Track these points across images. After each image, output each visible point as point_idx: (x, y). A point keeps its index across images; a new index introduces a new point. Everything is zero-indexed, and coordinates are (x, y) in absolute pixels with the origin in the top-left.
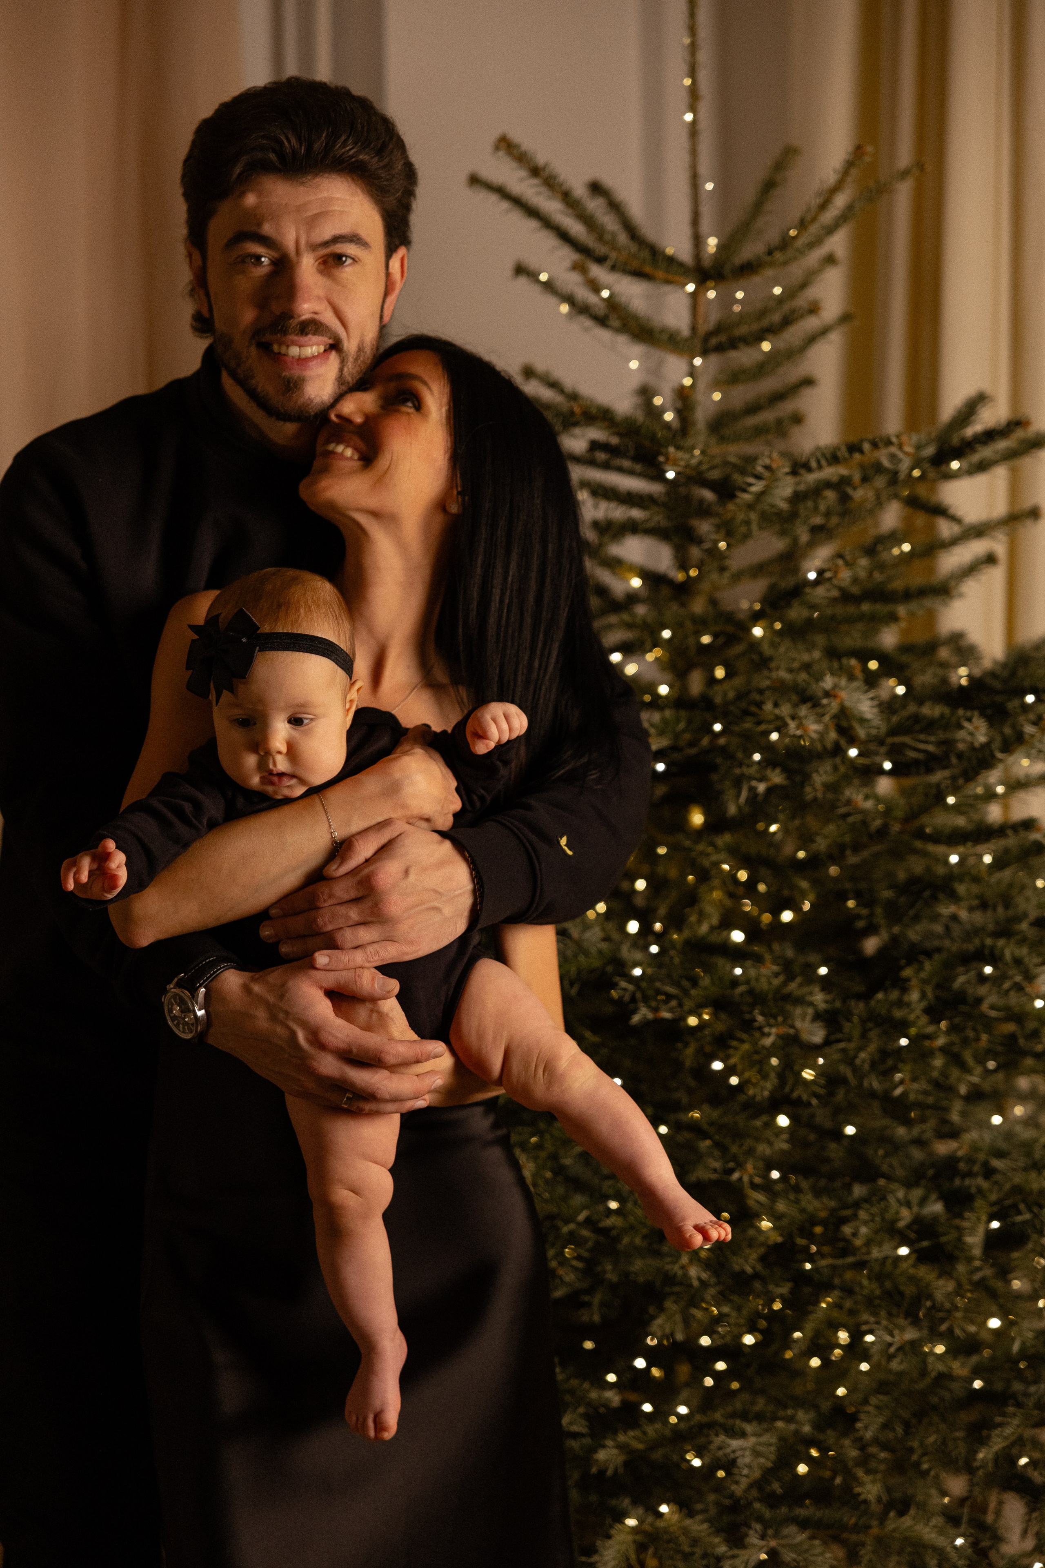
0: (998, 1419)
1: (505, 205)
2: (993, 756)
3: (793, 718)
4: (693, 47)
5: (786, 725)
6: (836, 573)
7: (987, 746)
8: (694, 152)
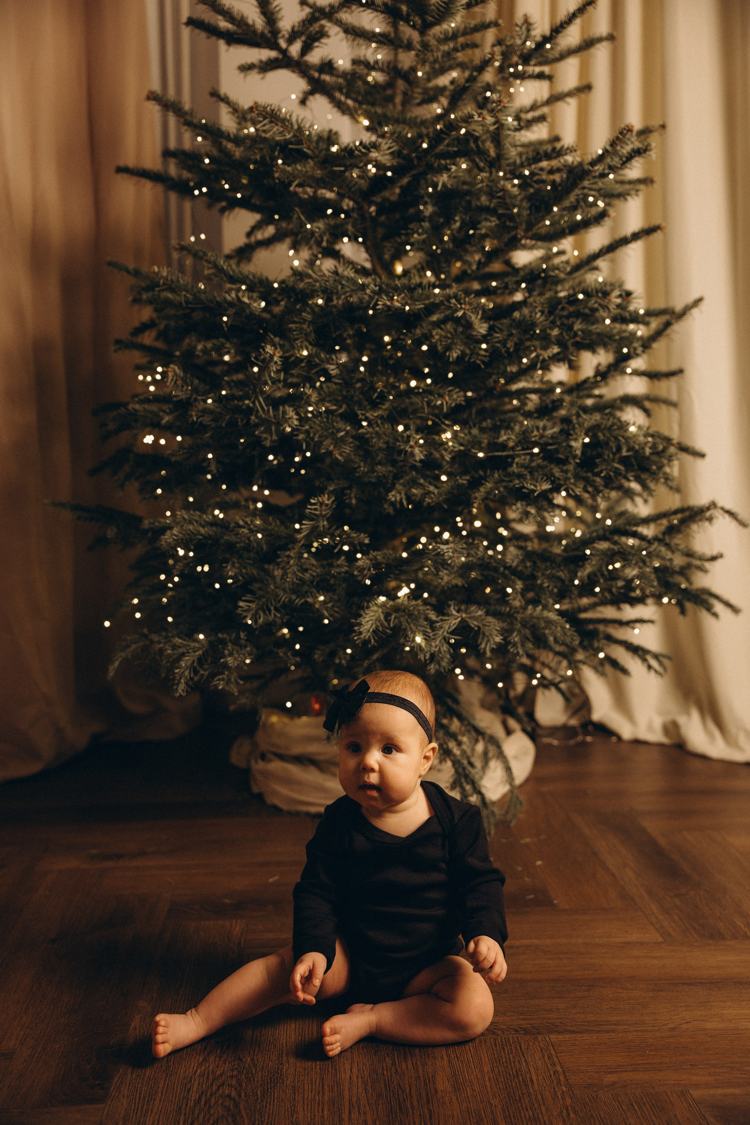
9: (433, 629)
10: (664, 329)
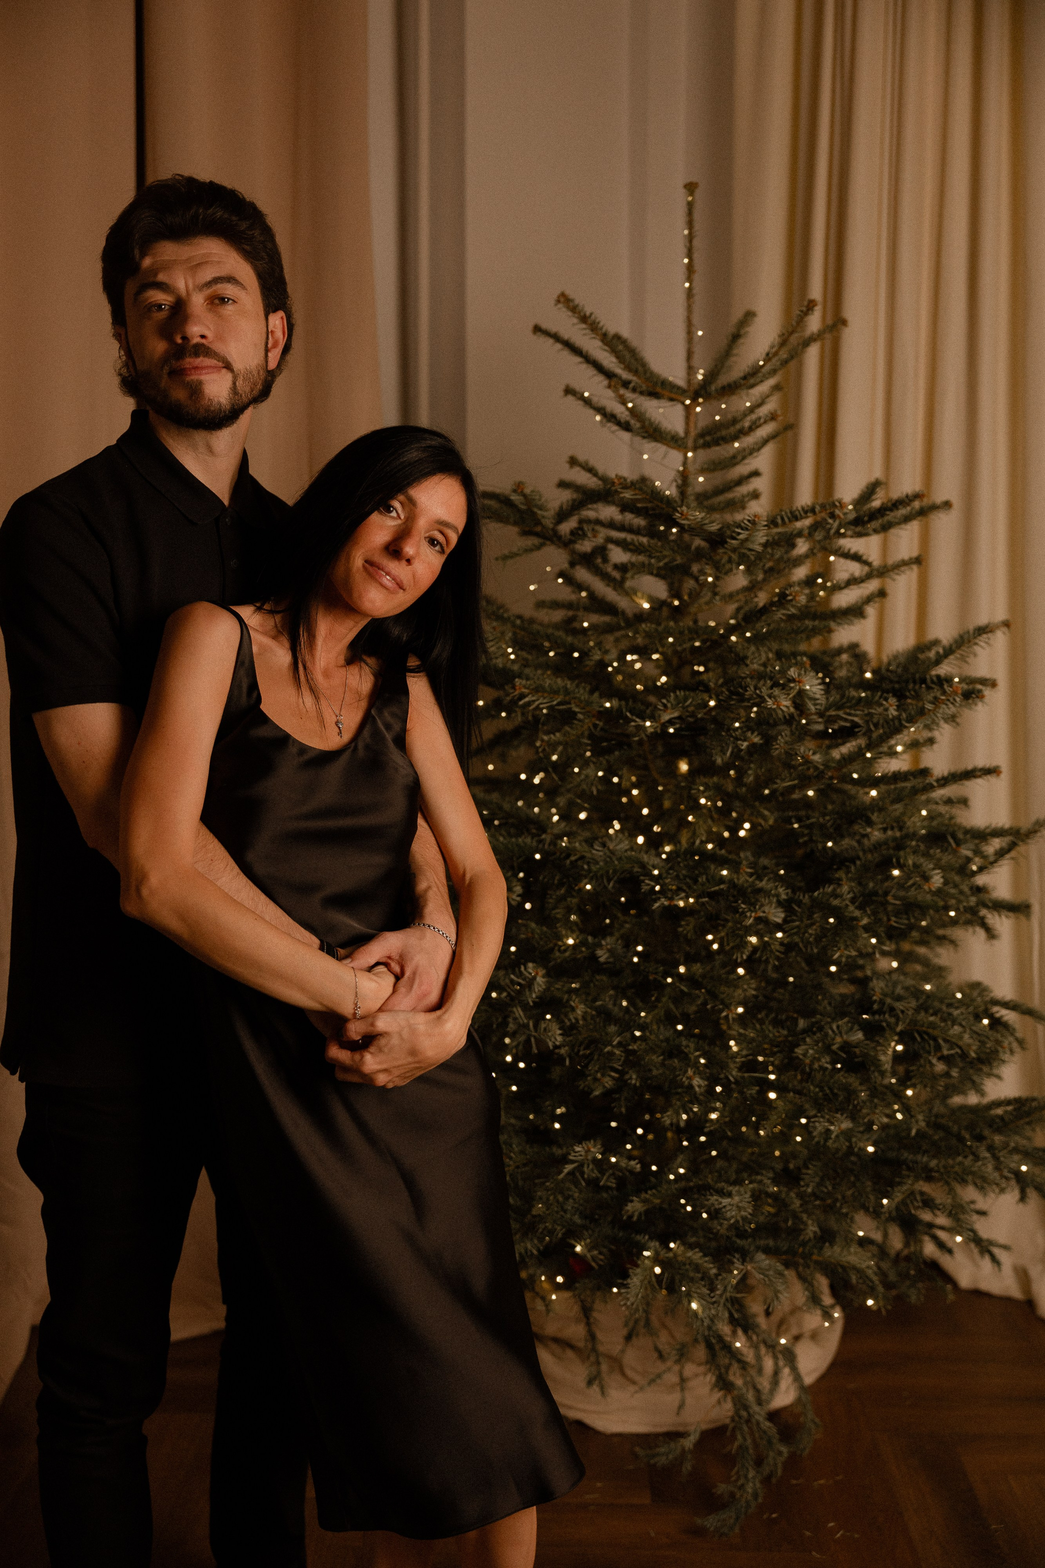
0: (897, 1179)
1: (559, 346)
2: (901, 725)
3: (770, 697)
4: (691, 238)
5: (764, 701)
6: (795, 598)
7: (899, 718)
8: (689, 309)
10: (1009, 850)
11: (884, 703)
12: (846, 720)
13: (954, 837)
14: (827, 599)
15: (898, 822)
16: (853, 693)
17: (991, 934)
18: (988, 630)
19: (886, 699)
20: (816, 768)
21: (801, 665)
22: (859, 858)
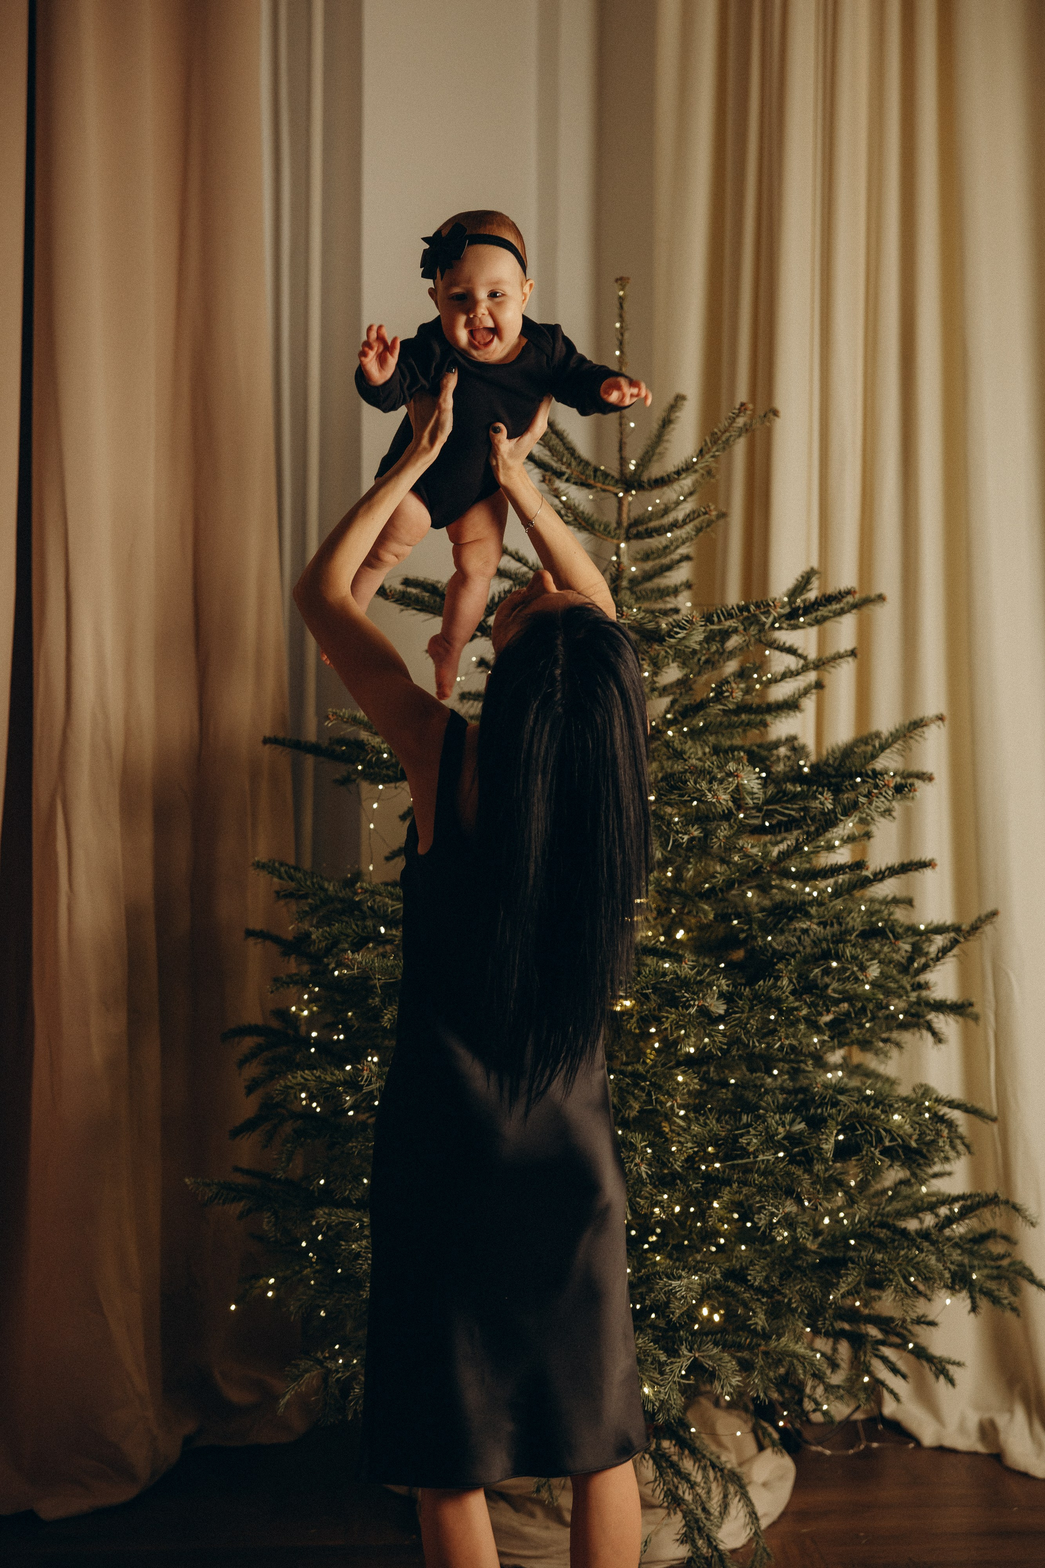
2: (837, 818)
3: (710, 790)
4: (622, 329)
5: (705, 795)
6: (732, 693)
7: (833, 811)
9: (662, 1373)
10: (951, 949)
11: (820, 796)
12: (783, 814)
13: (893, 932)
14: (763, 694)
15: (838, 919)
16: (789, 787)
17: (938, 1038)
18: (924, 723)
19: (822, 794)
20: (755, 862)
21: (739, 761)
22: (798, 952)
